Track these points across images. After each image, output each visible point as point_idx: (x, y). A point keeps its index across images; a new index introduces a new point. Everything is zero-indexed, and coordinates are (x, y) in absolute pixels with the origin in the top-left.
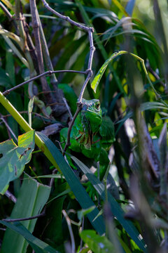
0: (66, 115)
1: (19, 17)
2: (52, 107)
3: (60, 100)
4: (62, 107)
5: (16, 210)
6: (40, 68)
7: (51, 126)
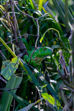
0: (24, 50)
1: (7, 13)
2: (19, 47)
3: (22, 45)
4: (23, 47)
5: (7, 86)
6: (15, 33)
7: (19, 54)
